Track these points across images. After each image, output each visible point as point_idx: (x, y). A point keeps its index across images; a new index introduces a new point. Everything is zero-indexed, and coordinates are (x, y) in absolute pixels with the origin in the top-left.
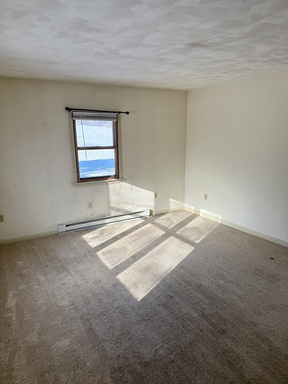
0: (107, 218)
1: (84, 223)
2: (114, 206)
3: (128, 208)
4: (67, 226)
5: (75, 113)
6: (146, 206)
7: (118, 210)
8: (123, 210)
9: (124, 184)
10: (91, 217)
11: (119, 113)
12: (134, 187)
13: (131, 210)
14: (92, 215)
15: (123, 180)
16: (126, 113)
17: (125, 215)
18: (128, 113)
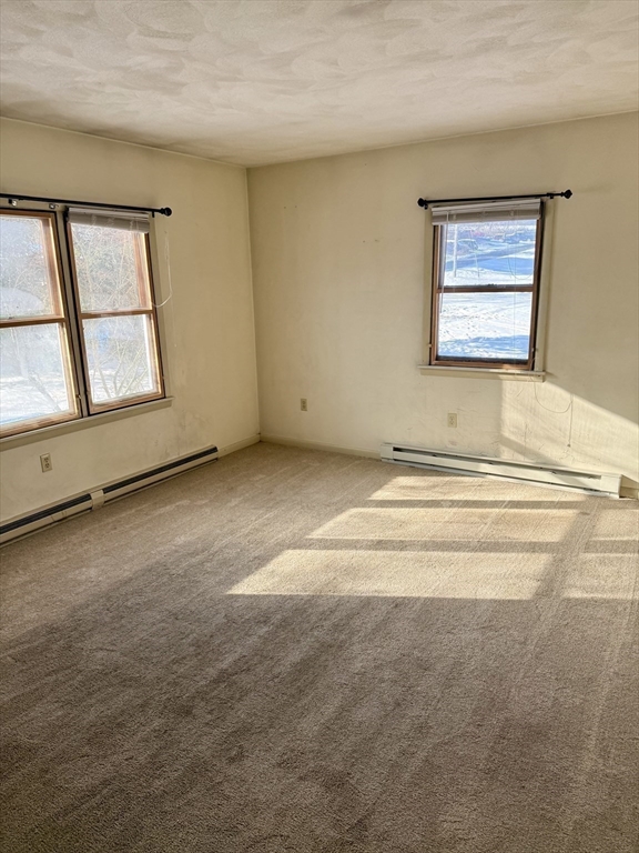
0: (491, 462)
1: (434, 455)
2: (513, 438)
3: (554, 453)
4: (395, 449)
5: (437, 210)
6: (614, 465)
7: (522, 451)
8: (537, 455)
9: (547, 387)
10: (450, 446)
11: (551, 195)
12: (578, 401)
13: (563, 462)
14: (453, 443)
15: (545, 375)
16: (562, 194)
17: (541, 469)
18: (568, 194)
